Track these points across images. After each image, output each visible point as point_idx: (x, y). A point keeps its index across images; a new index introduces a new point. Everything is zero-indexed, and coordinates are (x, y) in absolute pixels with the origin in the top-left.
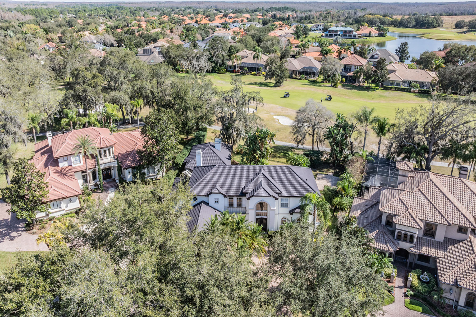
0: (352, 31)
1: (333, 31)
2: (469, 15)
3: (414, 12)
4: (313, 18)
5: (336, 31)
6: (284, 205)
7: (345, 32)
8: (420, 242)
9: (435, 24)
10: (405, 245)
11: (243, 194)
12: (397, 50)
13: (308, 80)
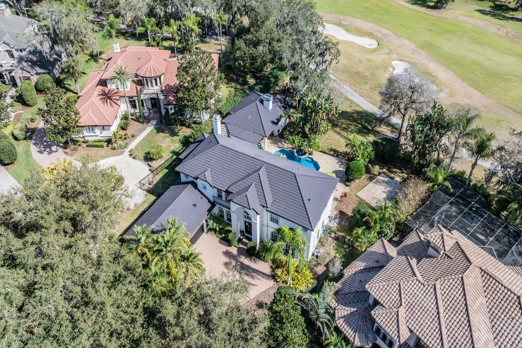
11: (227, 191)
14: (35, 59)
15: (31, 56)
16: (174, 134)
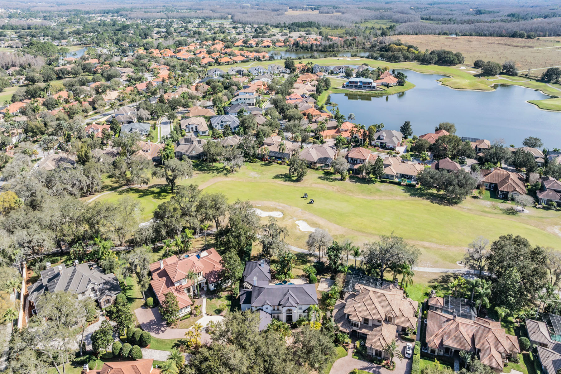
0: (371, 83)
1: (353, 82)
2: (498, 36)
3: (445, 31)
4: (337, 47)
5: (357, 83)
6: (300, 309)
7: (365, 83)
8: (362, 326)
9: (456, 61)
10: (354, 328)
11: (279, 305)
12: (401, 127)
13: (323, 170)
14: (108, 287)
15: (105, 286)
16: (220, 297)
